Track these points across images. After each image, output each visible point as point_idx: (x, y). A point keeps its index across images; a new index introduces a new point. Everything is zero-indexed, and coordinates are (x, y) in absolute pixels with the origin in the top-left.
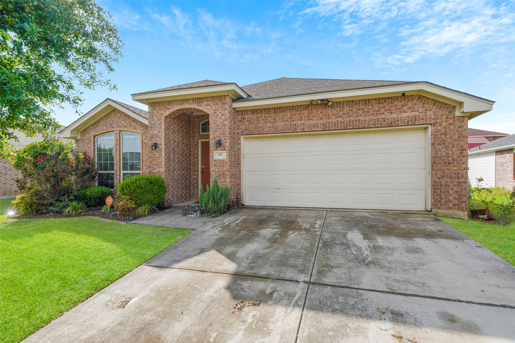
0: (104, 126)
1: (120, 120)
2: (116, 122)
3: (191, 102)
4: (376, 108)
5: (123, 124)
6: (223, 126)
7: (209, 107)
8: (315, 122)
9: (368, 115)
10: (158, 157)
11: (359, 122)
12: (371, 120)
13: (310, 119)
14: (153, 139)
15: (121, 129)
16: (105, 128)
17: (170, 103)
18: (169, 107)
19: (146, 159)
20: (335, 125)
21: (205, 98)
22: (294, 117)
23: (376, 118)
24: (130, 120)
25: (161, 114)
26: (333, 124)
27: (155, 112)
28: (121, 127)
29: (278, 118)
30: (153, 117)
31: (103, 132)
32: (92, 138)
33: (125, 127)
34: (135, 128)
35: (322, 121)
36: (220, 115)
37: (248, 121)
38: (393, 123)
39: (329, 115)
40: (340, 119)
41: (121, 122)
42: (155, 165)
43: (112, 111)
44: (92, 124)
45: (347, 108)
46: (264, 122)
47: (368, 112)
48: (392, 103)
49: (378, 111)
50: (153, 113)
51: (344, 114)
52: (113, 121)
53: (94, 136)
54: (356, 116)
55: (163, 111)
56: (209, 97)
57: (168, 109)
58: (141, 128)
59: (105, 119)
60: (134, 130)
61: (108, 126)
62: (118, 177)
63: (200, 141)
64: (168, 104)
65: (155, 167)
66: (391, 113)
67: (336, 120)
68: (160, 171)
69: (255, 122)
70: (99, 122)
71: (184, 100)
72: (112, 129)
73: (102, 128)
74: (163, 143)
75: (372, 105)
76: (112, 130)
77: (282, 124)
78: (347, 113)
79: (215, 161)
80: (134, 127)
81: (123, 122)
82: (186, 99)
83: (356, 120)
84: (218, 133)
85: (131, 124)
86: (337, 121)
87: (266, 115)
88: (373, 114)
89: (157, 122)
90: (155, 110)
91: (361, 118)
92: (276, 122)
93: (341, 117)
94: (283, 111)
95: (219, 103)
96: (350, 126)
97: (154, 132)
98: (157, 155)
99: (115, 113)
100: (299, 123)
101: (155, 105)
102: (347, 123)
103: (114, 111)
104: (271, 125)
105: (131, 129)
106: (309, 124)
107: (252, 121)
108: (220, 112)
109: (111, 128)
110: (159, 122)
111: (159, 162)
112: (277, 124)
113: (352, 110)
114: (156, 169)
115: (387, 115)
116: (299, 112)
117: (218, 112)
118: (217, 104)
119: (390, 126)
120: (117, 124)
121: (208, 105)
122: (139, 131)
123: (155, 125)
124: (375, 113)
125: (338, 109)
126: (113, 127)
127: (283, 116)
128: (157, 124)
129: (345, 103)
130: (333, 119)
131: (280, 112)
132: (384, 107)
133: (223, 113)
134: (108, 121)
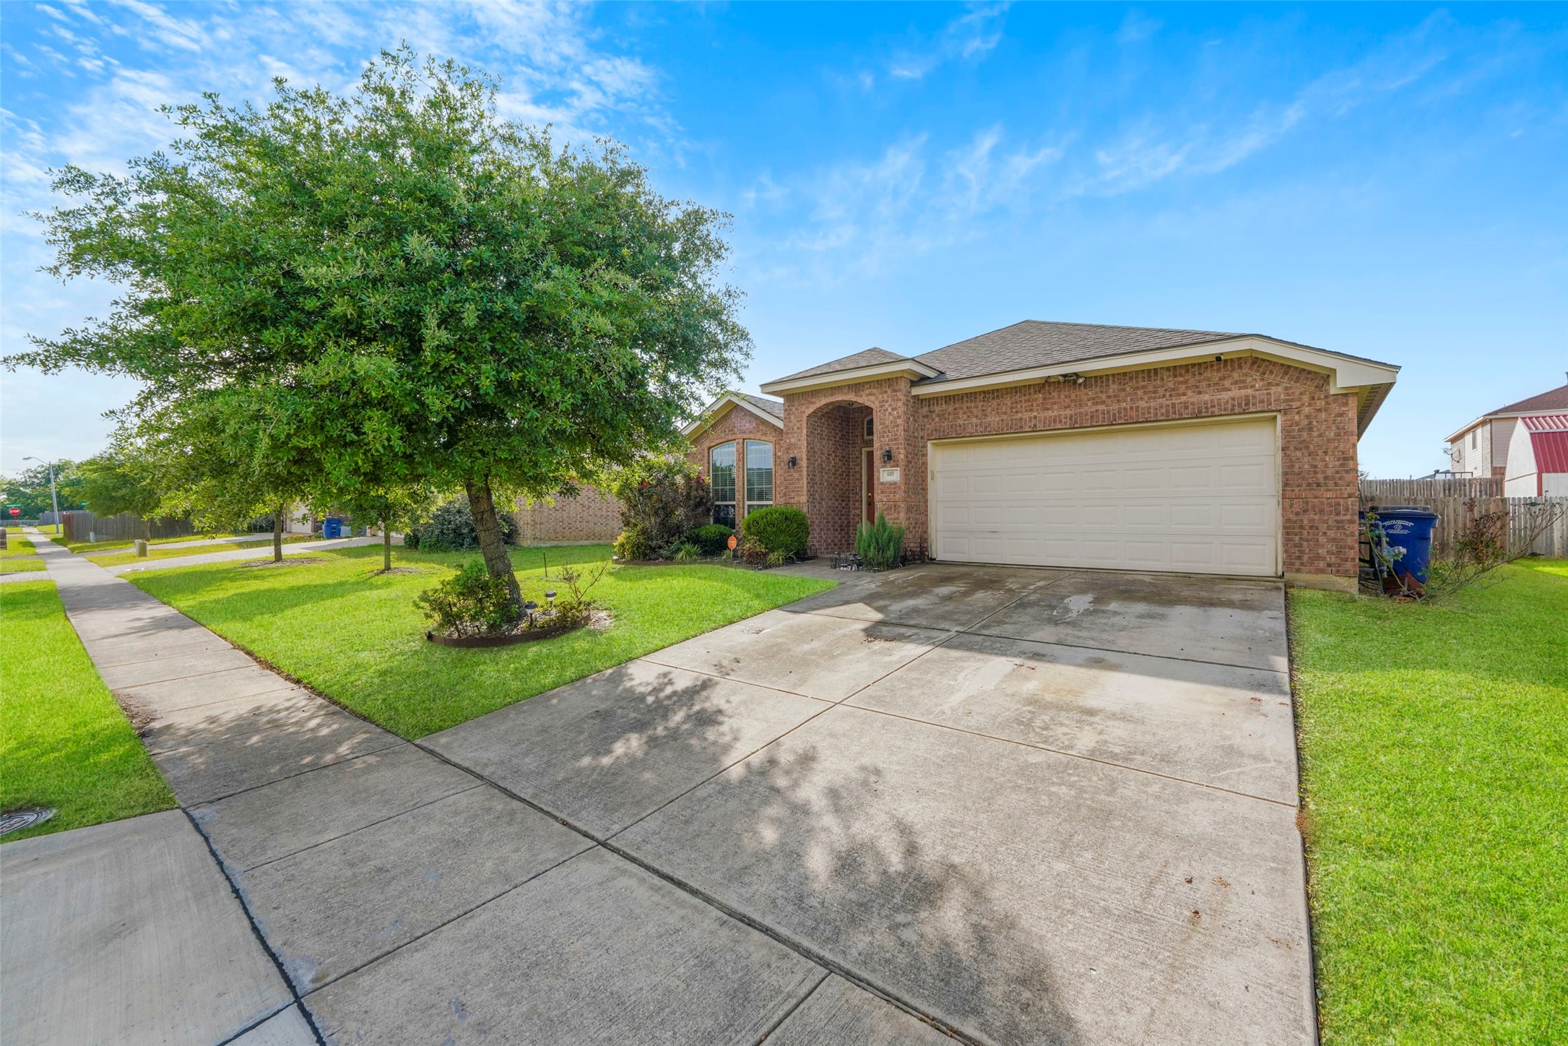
0: (722, 432)
1: (744, 422)
2: (739, 425)
3: (846, 391)
4: (1171, 385)
5: (748, 429)
6: (894, 427)
7: (872, 398)
8: (1056, 413)
9: (1154, 398)
10: (797, 479)
11: (1137, 411)
12: (1161, 407)
13: (1047, 409)
14: (790, 451)
15: (745, 436)
16: (723, 435)
17: (813, 393)
18: (813, 400)
19: (781, 483)
20: (1092, 417)
21: (866, 383)
22: (1019, 406)
23: (1169, 402)
24: (758, 422)
25: (801, 412)
26: (1089, 417)
27: (794, 409)
28: (745, 432)
29: (989, 409)
30: (789, 416)
31: (720, 441)
32: (706, 451)
33: (751, 432)
34: (765, 434)
35: (1068, 412)
36: (890, 410)
37: (939, 415)
38: (1204, 410)
39: (1081, 400)
40: (1101, 407)
41: (745, 426)
42: (794, 491)
43: (733, 409)
44: (706, 431)
45: (1113, 387)
46: (965, 416)
47: (1155, 392)
48: (1200, 374)
49: (1173, 390)
50: (790, 409)
51: (1109, 397)
52: (735, 424)
53: (709, 449)
54: (1132, 400)
55: (803, 408)
56: (873, 381)
57: (812, 403)
58: (774, 435)
59: (723, 422)
60: (764, 438)
61: (728, 432)
62: (741, 511)
63: (864, 450)
64: (811, 396)
65: (793, 494)
66: (1200, 393)
67: (1093, 410)
68: (800, 501)
69: (951, 417)
70: (715, 427)
71: (835, 388)
72: (733, 437)
73: (719, 435)
74: (805, 457)
75: (1162, 379)
76: (733, 439)
77: (997, 419)
78: (1115, 396)
79: (882, 484)
80: (764, 432)
81: (747, 426)
82: (838, 387)
83: (1132, 408)
84: (887, 439)
85: (758, 429)
86: (1097, 411)
87: (969, 405)
88: (1164, 396)
89: (795, 424)
90: (793, 406)
91: (1142, 404)
92: (986, 415)
93: (1103, 402)
94: (998, 397)
95: (889, 391)
96: (1120, 418)
97: (792, 439)
98: (796, 475)
99: (736, 412)
100: (1026, 415)
101: (794, 399)
102: (1114, 414)
103: (736, 409)
104: (978, 421)
105: (759, 436)
106: (1045, 418)
107: (946, 416)
108: (891, 405)
109: (732, 434)
110: (798, 425)
111: (798, 487)
112: (989, 419)
113: (1124, 390)
114: (794, 498)
115: (1191, 397)
116: (1027, 397)
117: (887, 405)
118: (886, 392)
119: (1197, 417)
120: (739, 428)
121: (871, 394)
122: (772, 438)
123: (793, 429)
124: (1168, 394)
125: (1098, 389)
127: (999, 405)
128: (796, 427)
129: (1111, 378)
130: (1089, 408)
131: (993, 398)
132: (1186, 382)
133: (894, 406)
134: (728, 425)
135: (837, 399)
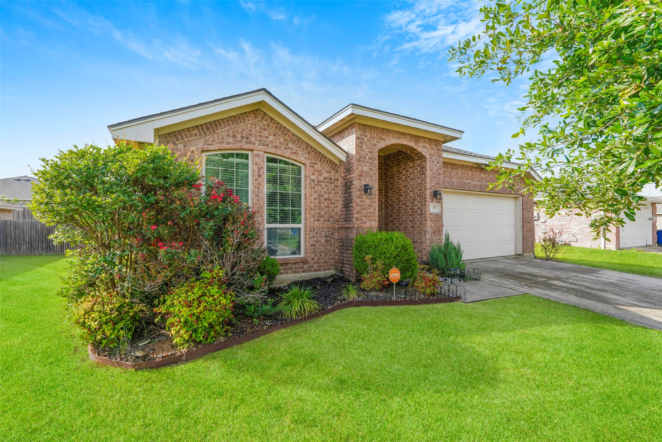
0: (228, 135)
1: (267, 132)
2: (258, 134)
5: (272, 142)
6: (438, 175)
7: (425, 150)
10: (369, 206)
13: (473, 180)
14: (362, 178)
16: (231, 140)
17: (385, 131)
18: (384, 137)
20: (486, 187)
21: (423, 137)
22: (464, 176)
24: (287, 138)
25: (373, 144)
27: (366, 139)
28: (268, 145)
29: (453, 174)
30: (362, 146)
33: (276, 147)
34: (296, 153)
35: (479, 183)
36: (435, 162)
39: (482, 179)
41: (267, 137)
42: (365, 216)
43: (250, 113)
44: (197, 126)
45: (491, 175)
50: (363, 139)
51: (490, 180)
52: (251, 131)
53: (203, 152)
55: (375, 142)
56: (426, 138)
57: (382, 139)
59: (233, 123)
61: (239, 138)
64: (383, 133)
68: (372, 225)
70: (216, 126)
71: (401, 133)
73: (223, 138)
74: (376, 186)
76: (250, 148)
77: (456, 180)
79: (431, 214)
80: (294, 151)
81: (271, 138)
82: (404, 133)
84: (434, 183)
85: (287, 145)
89: (367, 154)
90: (365, 136)
92: (452, 177)
93: (488, 181)
94: (457, 168)
97: (364, 168)
98: (368, 202)
99: (256, 118)
100: (466, 181)
101: (366, 130)
103: (254, 114)
104: (449, 180)
106: (473, 184)
108: (436, 159)
109: (247, 142)
110: (370, 155)
111: (369, 213)
114: (365, 223)
116: (466, 172)
117: (434, 158)
118: (434, 149)
120: (258, 138)
121: (425, 147)
122: (304, 159)
123: (365, 158)
125: (487, 175)
126: (250, 143)
128: (367, 158)
129: (491, 171)
130: (485, 183)
133: (438, 160)
134: (240, 129)
135: (403, 143)
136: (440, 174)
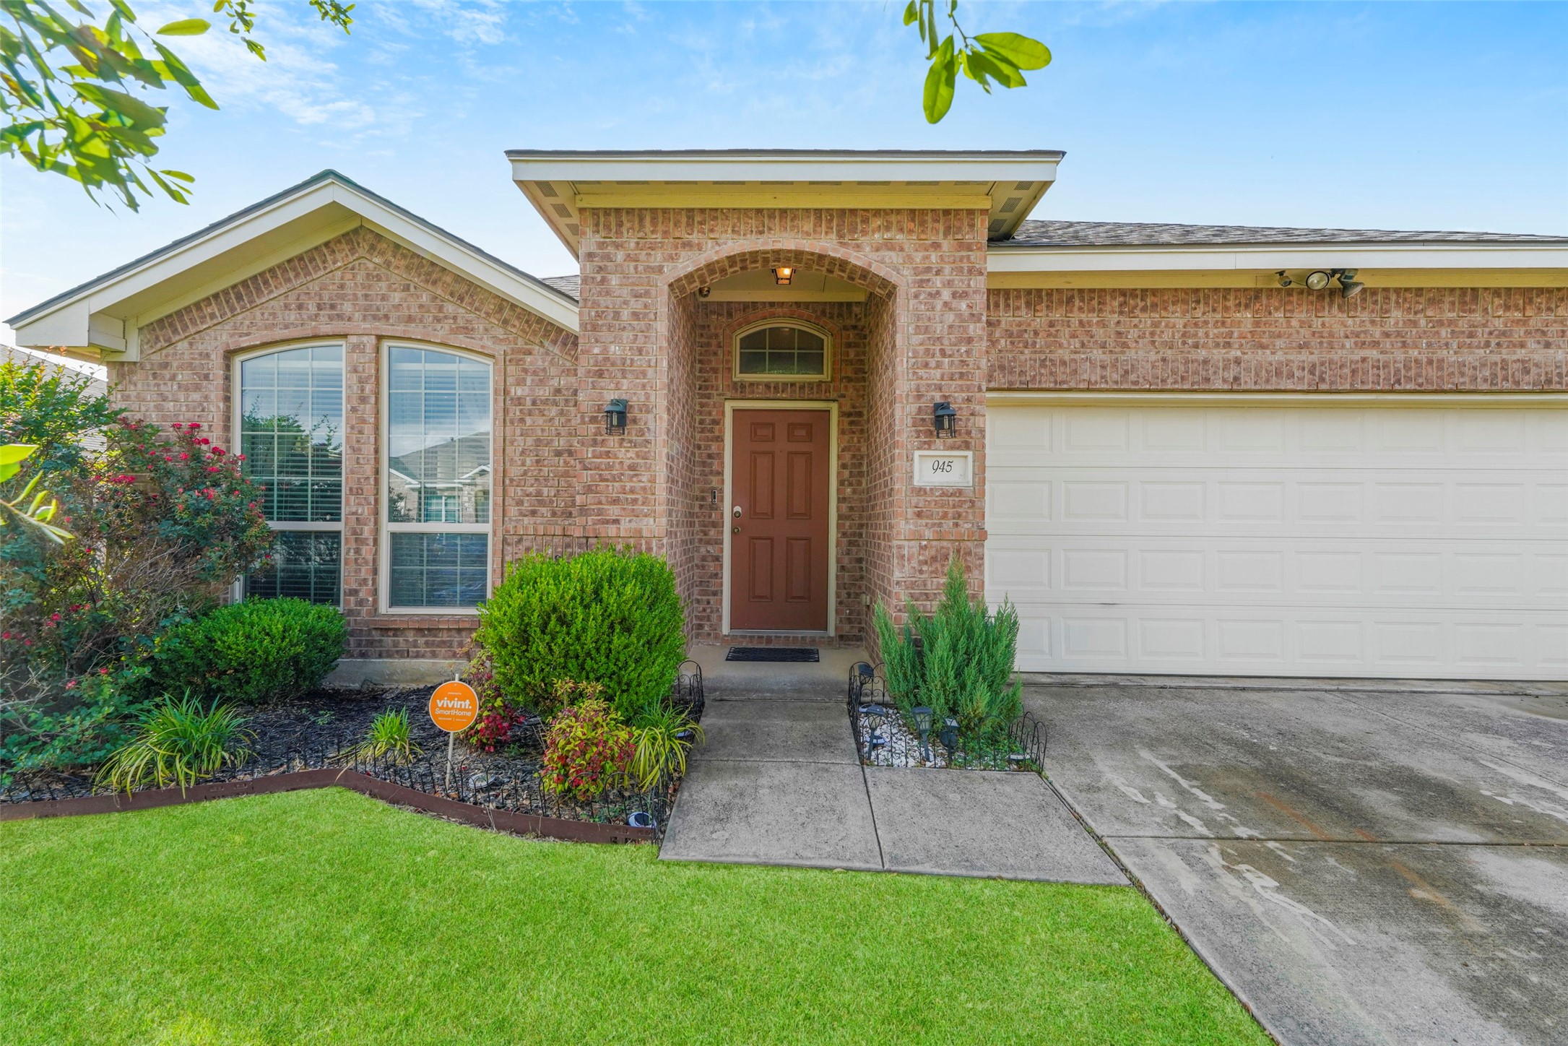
0: (286, 307)
1: (383, 284)
2: (360, 294)
3: (808, 226)
4: (1499, 324)
5: (397, 307)
6: (960, 341)
7: (893, 257)
8: (1279, 356)
9: (1470, 346)
10: (632, 468)
11: (1440, 368)
12: (1483, 365)
13: (1263, 347)
14: (603, 382)
15: (385, 329)
16: (292, 316)
17: (698, 218)
18: (695, 237)
19: (525, 473)
20: (1354, 372)
21: (877, 212)
22: (1201, 332)
23: (1496, 358)
24: (439, 292)
25: (649, 269)
26: (1347, 371)
27: (620, 256)
28: (386, 317)
29: (1134, 333)
30: (603, 280)
31: (279, 334)
32: (217, 360)
33: (410, 319)
34: (467, 330)
35: (1304, 356)
36: (946, 295)
38: (1556, 379)
39: (1331, 335)
40: (1373, 354)
41: (384, 298)
42: (615, 501)
43: (338, 241)
44: (216, 296)
45: (1396, 315)
46: (1076, 343)
47: (1471, 335)
48: (1549, 309)
49: (1503, 334)
50: (608, 257)
51: (1387, 335)
52: (342, 287)
53: (229, 354)
54: (1429, 345)
55: (657, 257)
56: (898, 211)
57: (687, 245)
58: (500, 332)
59: (297, 275)
60: (461, 340)
61: (312, 309)
62: (366, 551)
63: (729, 406)
64: (690, 224)
65: (614, 511)
66: (1548, 345)
67: (1357, 357)
68: (640, 531)
69: (1040, 342)
70: (258, 290)
71: (772, 213)
72: (338, 327)
73: (274, 315)
74: (660, 401)
75: (1486, 310)
76: (337, 331)
77: (1153, 356)
78: (1399, 334)
79: (920, 492)
80: (461, 323)
81: (396, 297)
82: (784, 212)
83: (1430, 362)
84: (938, 373)
85: (441, 309)
86: (1364, 360)
87: (1083, 316)
88: (1487, 344)
89: (626, 303)
90: (617, 246)
91: (1450, 356)
92: (1125, 345)
93: (1375, 344)
94: (1154, 306)
95: (946, 244)
96: (1409, 379)
97: (612, 348)
98: (626, 455)
99: (353, 251)
100: (1218, 355)
101: (620, 224)
102: (1397, 371)
103: (350, 242)
104: (1107, 358)
105: (442, 332)
106: (1260, 366)
107: (1028, 336)
108: (949, 283)
109: (331, 318)
110: (636, 305)
111: (632, 491)
112: (1131, 354)
113: (1415, 324)
114: (616, 521)
115: (1534, 352)
116: (1218, 316)
117: (938, 281)
118: (936, 246)
119: (1542, 392)
120: (362, 302)
121: (889, 245)
122: (489, 343)
123: (617, 315)
124: (1493, 342)
125: (1365, 316)
126: (340, 317)
127: (1155, 325)
128: (625, 314)
129: (1393, 297)
130: (1348, 352)
131: (1144, 309)
132: (1524, 322)
133: (960, 286)
134: (314, 287)
135: (778, 246)
136: (970, 340)
